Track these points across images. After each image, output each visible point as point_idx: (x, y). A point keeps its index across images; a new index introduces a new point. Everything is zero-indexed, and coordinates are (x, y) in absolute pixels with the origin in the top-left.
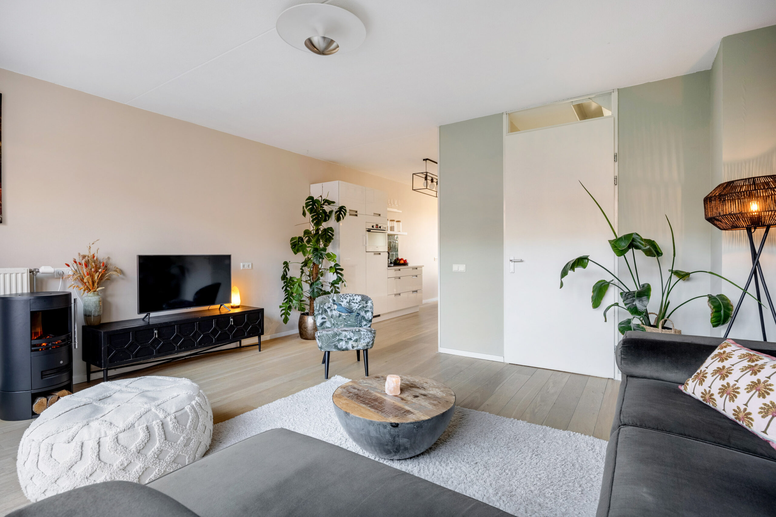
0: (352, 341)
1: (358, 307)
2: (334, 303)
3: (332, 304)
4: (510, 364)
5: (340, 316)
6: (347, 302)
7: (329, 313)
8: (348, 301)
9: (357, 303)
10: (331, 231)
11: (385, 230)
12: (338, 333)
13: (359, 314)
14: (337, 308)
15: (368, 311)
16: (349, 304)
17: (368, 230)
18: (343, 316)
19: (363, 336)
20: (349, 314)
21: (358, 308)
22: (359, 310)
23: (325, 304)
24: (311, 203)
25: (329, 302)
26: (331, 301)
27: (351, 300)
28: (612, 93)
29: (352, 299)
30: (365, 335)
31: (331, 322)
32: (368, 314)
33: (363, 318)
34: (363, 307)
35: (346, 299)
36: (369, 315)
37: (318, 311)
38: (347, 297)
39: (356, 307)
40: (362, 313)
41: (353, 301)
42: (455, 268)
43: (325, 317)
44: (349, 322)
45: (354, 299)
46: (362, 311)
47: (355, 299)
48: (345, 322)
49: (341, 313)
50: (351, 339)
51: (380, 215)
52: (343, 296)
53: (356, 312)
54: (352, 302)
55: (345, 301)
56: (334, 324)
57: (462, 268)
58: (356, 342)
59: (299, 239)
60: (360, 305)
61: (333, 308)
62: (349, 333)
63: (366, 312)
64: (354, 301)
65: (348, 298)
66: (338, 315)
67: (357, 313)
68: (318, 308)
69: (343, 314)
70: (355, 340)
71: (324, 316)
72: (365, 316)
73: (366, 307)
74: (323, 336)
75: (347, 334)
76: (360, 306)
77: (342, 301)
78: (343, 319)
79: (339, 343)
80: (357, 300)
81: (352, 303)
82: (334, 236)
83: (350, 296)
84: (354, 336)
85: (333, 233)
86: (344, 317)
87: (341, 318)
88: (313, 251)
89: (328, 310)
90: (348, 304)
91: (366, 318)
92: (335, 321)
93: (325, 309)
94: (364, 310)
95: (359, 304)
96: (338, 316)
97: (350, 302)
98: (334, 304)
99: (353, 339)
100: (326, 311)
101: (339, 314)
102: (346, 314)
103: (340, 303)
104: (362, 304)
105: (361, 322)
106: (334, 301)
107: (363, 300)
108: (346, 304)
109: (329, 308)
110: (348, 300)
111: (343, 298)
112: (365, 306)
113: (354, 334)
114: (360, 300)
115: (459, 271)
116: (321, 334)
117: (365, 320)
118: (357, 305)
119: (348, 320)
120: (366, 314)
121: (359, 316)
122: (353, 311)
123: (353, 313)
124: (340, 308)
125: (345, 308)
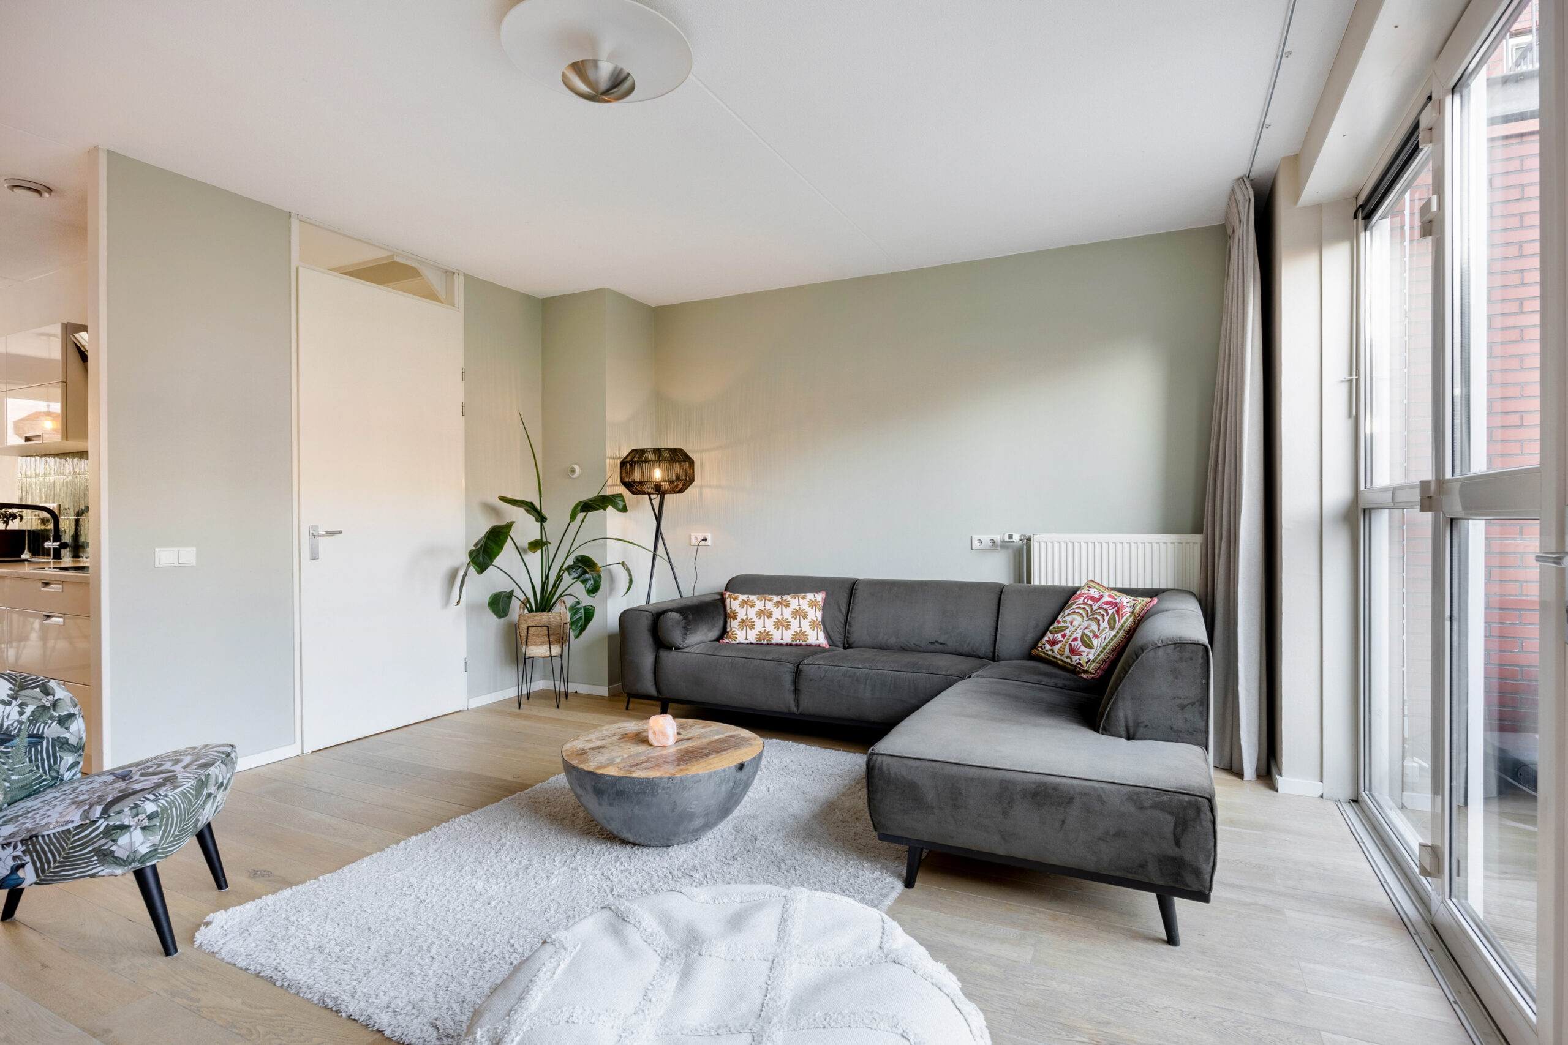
1: (21, 713)
4: (311, 751)
9: (8, 704)
12: (203, 778)
13: (40, 737)
15: (71, 716)
22: (33, 720)
28: (456, 275)
32: (73, 727)
33: (62, 744)
36: (79, 730)
39: (15, 716)
40: (52, 731)
42: (166, 556)
46: (46, 724)
53: (24, 734)
57: (188, 556)
60: (22, 705)
63: (64, 721)
67: (30, 736)
72: (67, 735)
73: (55, 705)
76: (29, 710)
91: (73, 741)
94: (52, 718)
95: (14, 703)
104: (29, 701)
105: (55, 763)
107: (23, 687)
112: (48, 704)
114: (11, 689)
115: (176, 564)
116: (166, 801)
117: (70, 751)
118: (8, 708)
119: (8, 769)
120: (67, 729)
121: (42, 742)
122: (10, 735)
123: (12, 740)
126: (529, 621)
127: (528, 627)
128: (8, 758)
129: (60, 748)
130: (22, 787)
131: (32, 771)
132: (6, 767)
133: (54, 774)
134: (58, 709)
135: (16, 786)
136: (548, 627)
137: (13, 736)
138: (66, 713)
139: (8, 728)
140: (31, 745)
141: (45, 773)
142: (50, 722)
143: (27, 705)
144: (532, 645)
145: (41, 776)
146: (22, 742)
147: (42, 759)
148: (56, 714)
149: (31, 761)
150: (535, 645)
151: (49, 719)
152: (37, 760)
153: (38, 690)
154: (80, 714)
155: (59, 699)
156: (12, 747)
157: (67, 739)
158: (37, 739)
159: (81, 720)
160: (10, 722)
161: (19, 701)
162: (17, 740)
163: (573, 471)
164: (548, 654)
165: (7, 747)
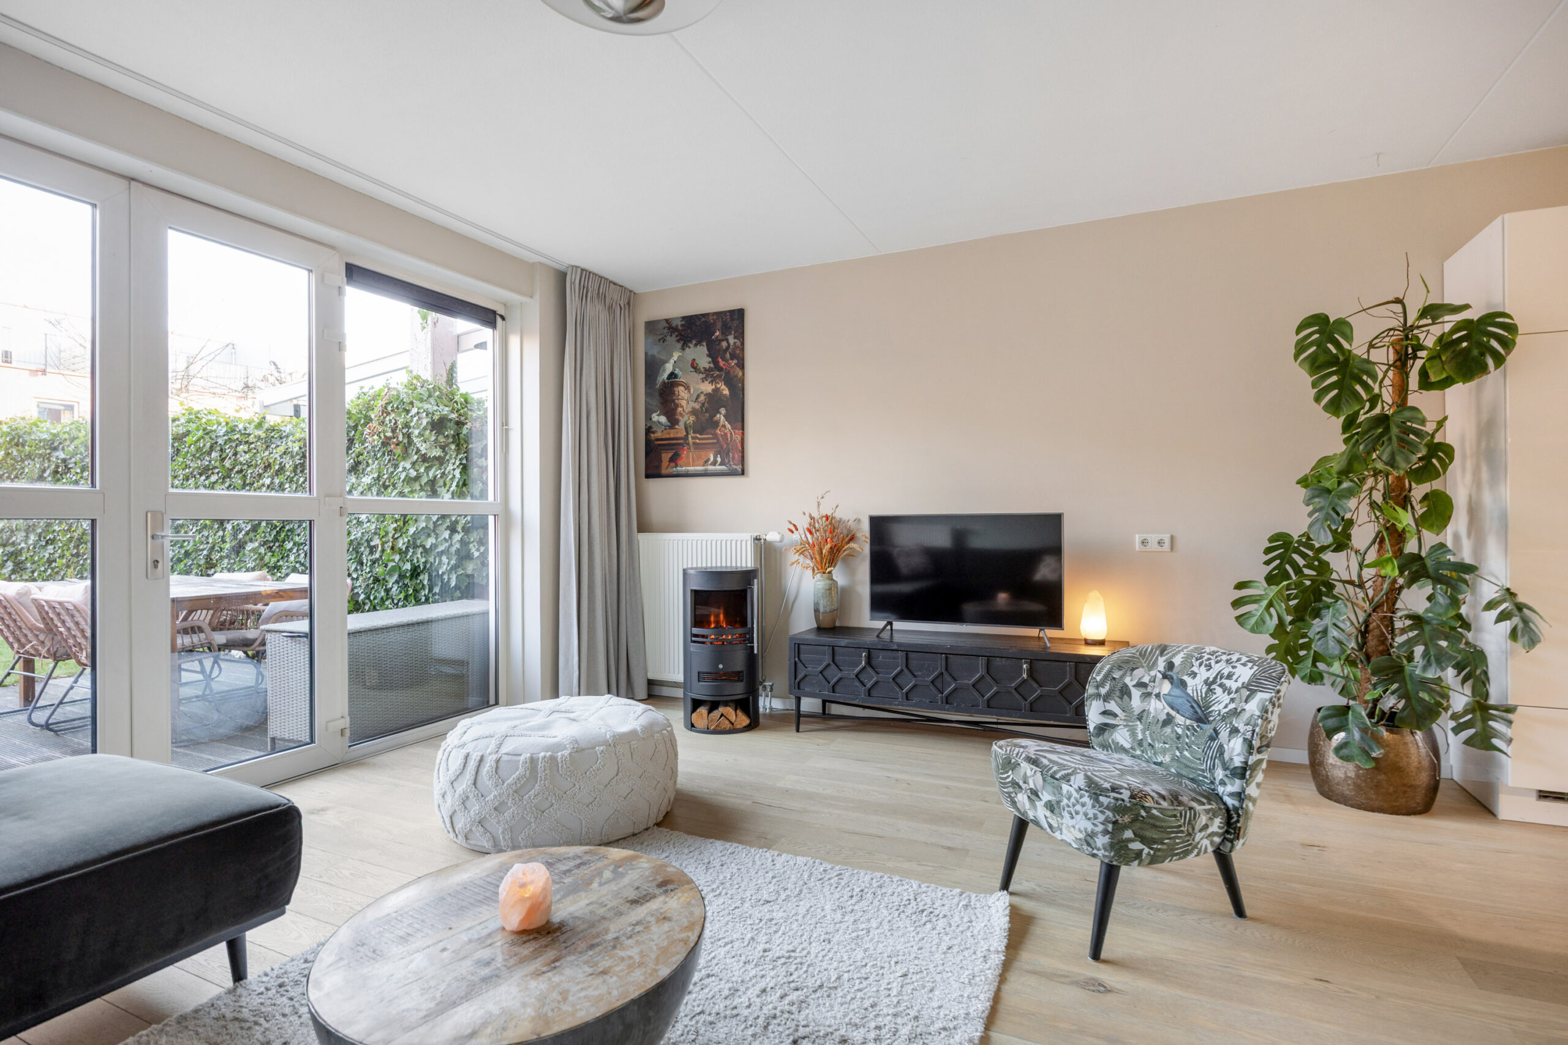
1: (1226, 706)
2: (1168, 673)
3: (1160, 676)
5: (1168, 721)
6: (1206, 681)
7: (1137, 703)
8: (1211, 679)
13: (1218, 735)
14: (1169, 694)
15: (1236, 731)
16: (1208, 690)
18: (1178, 725)
20: (1195, 725)
21: (1224, 711)
23: (1133, 669)
25: (1151, 668)
27: (1221, 678)
29: (1225, 674)
31: (1133, 734)
32: (1232, 743)
33: (1220, 751)
34: (1235, 711)
35: (1208, 670)
36: (1233, 749)
37: (1097, 687)
38: (1218, 662)
40: (1223, 735)
43: (1118, 711)
44: (1186, 753)
45: (1229, 676)
46: (1226, 724)
47: (1235, 677)
48: (1178, 748)
49: (1173, 713)
54: (1221, 685)
55: (1203, 674)
60: (1232, 700)
61: (1156, 691)
63: (1233, 732)
64: (1227, 683)
65: (1217, 667)
66: (1165, 717)
67: (1215, 729)
69: (1179, 719)
71: (1112, 707)
72: (1226, 747)
76: (1230, 707)
77: (1194, 675)
78: (1173, 736)
81: (1219, 691)
86: (1179, 731)
87: (1168, 730)
89: (1136, 693)
90: (1204, 691)
93: (1127, 686)
97: (1214, 682)
98: (1165, 676)
100: (1125, 692)
101: (1168, 714)
102: (1188, 722)
103: (1185, 678)
105: (1214, 767)
106: (1170, 665)
108: (1199, 688)
109: (1141, 685)
110: (1211, 674)
119: (1187, 744)
121: (1215, 740)
122: (1208, 719)
123: (1206, 724)
124: (1178, 697)
125: (1191, 700)
128: (1193, 735)
129: (1220, 756)
131: (1200, 759)
132: (1187, 741)
135: (1185, 761)
137: (1209, 721)
139: (1211, 712)
140: (1212, 738)
141: (1207, 770)
142: (1228, 726)
145: (1203, 771)
146: (1210, 730)
147: (1208, 755)
148: (1234, 722)
149: (1203, 751)
151: (1230, 723)
152: (1206, 753)
154: (1243, 734)
157: (1225, 751)
165: (1198, 726)
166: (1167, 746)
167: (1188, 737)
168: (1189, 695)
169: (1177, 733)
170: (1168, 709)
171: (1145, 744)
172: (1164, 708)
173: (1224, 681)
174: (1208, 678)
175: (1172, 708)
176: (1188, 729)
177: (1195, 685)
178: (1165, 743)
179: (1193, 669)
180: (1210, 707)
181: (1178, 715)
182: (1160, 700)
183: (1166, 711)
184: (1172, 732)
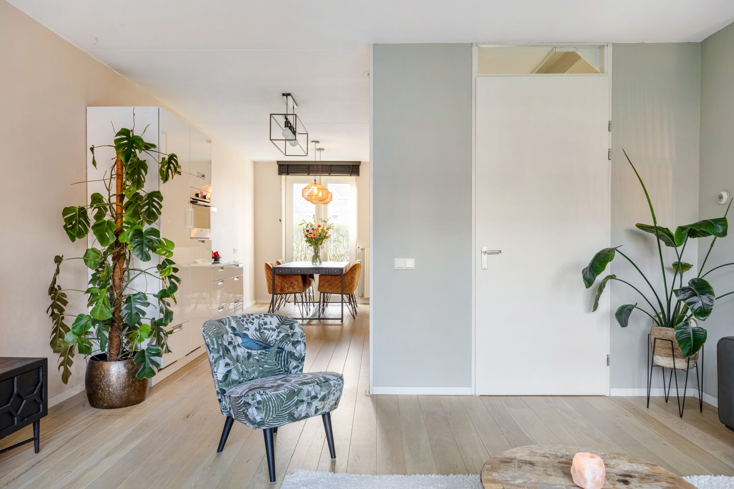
0: (318, 399)
1: (278, 336)
2: (236, 332)
3: (233, 336)
4: (481, 396)
5: (249, 355)
6: (256, 330)
7: (233, 353)
8: (258, 328)
9: (274, 330)
10: (157, 197)
11: (209, 202)
14: (243, 343)
15: (298, 342)
16: (261, 333)
17: (192, 200)
18: (255, 355)
19: (333, 388)
20: (264, 351)
21: (279, 338)
22: (281, 341)
23: (223, 336)
24: (126, 141)
25: (227, 333)
26: (230, 330)
27: (262, 326)
28: (606, 47)
29: (263, 323)
30: (336, 385)
31: (238, 370)
32: (298, 348)
33: (291, 354)
34: (288, 335)
35: (253, 324)
36: (301, 350)
37: (218, 352)
38: (253, 319)
39: (275, 337)
40: (289, 347)
41: (266, 326)
42: (400, 263)
43: (229, 361)
44: (266, 366)
45: (265, 324)
46: (287, 343)
47: (268, 323)
48: (260, 366)
49: (249, 351)
50: (316, 397)
51: (203, 176)
52: (245, 319)
53: (276, 346)
54: (265, 329)
55: (252, 328)
56: (242, 374)
57: (410, 263)
58: (323, 400)
59: (79, 211)
60: (279, 332)
61: (236, 344)
62: (314, 386)
63: (295, 344)
64: (268, 326)
65: (256, 321)
66: (246, 355)
67: (279, 348)
68: (216, 347)
69: (254, 352)
70: (321, 398)
71: (227, 360)
72: (295, 351)
73: (293, 335)
74: (270, 399)
75: (310, 389)
76: (281, 335)
77: (248, 329)
78: (255, 361)
79: (297, 408)
80: (271, 324)
81: (265, 331)
82: (162, 209)
83: (257, 317)
84: (321, 391)
85: (162, 203)
86: (257, 358)
87: (251, 360)
88: (133, 236)
89: (231, 348)
90: (258, 334)
91: (297, 355)
92: (243, 366)
93: (226, 346)
94: (290, 341)
95: (277, 330)
96: (246, 357)
97: (260, 329)
98: (236, 335)
99: (319, 397)
100: (228, 350)
101: (248, 352)
102: (259, 352)
103: (244, 332)
104: (283, 331)
105: (287, 363)
106: (233, 329)
107: (283, 324)
108: (255, 334)
109: (230, 343)
110: (256, 325)
111: (247, 323)
112: (290, 334)
113: (321, 386)
114: (278, 324)
115: (405, 268)
116: (266, 396)
117: (295, 359)
118: (273, 332)
119: (264, 362)
120: (295, 348)
121: (283, 352)
122: (270, 345)
123: (270, 348)
124: (248, 342)
125: (254, 341)
126: (656, 334)
127: (655, 339)
128: (266, 356)
129: (290, 357)
130: (269, 371)
131: (275, 365)
132: (263, 360)
133: (286, 369)
134: (294, 337)
135: (266, 370)
136: (672, 341)
137: (271, 346)
138: (296, 340)
140: (278, 352)
141: (282, 367)
142: (288, 343)
143: (281, 333)
144: (658, 354)
145: (280, 369)
146: (274, 350)
147: (281, 360)
148: (292, 340)
149: (276, 360)
150: (660, 355)
151: (289, 341)
152: (279, 360)
153: (288, 326)
154: (303, 341)
155: (295, 332)
156: (269, 351)
157: (294, 353)
158: (281, 350)
159: (303, 345)
160: (272, 339)
161: (279, 330)
162: (273, 348)
163: (721, 197)
164: (672, 366)
165: (266, 351)
166: (254, 368)
167: (262, 358)
168: (252, 339)
169: (256, 359)
170: (247, 350)
171: (244, 373)
172: (245, 350)
173: (264, 326)
174: (256, 328)
175: (248, 349)
176: (261, 355)
177: (252, 333)
178: (253, 367)
179: (245, 327)
180: (268, 340)
181: (252, 351)
182: (241, 347)
183: (246, 351)
184: (254, 360)
